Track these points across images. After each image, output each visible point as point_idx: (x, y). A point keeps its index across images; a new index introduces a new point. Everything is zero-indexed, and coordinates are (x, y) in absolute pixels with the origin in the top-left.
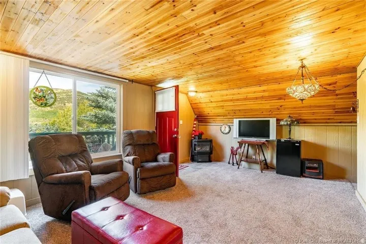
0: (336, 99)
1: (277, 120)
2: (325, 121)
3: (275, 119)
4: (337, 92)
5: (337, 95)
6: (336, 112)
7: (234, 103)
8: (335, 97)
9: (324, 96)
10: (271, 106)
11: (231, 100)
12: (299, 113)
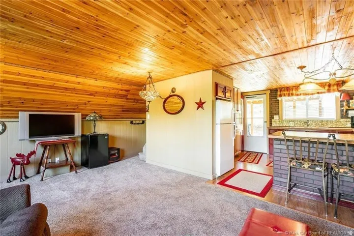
0: (126, 102)
1: (82, 115)
2: (114, 117)
3: (80, 114)
4: (128, 97)
5: (127, 99)
6: (123, 111)
7: (28, 88)
8: (125, 100)
9: (121, 98)
10: (79, 100)
11: (25, 84)
12: (101, 110)
